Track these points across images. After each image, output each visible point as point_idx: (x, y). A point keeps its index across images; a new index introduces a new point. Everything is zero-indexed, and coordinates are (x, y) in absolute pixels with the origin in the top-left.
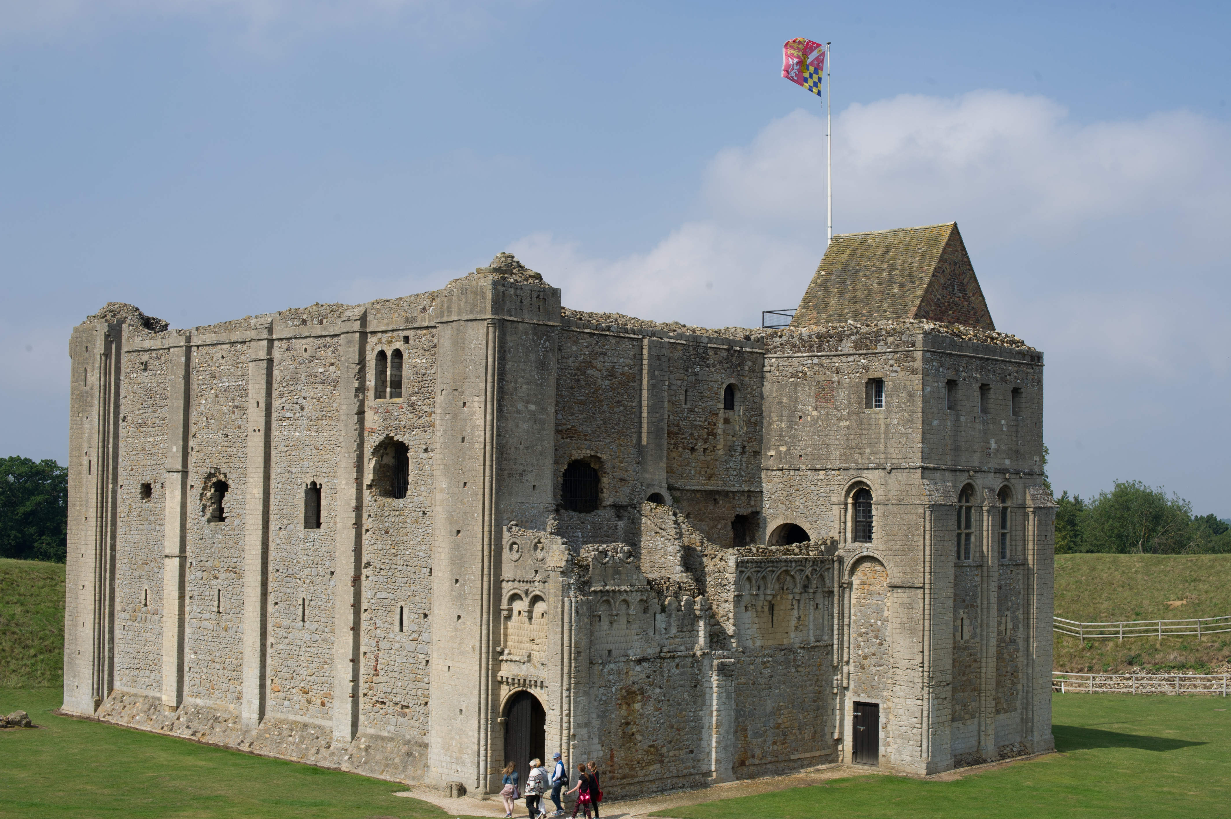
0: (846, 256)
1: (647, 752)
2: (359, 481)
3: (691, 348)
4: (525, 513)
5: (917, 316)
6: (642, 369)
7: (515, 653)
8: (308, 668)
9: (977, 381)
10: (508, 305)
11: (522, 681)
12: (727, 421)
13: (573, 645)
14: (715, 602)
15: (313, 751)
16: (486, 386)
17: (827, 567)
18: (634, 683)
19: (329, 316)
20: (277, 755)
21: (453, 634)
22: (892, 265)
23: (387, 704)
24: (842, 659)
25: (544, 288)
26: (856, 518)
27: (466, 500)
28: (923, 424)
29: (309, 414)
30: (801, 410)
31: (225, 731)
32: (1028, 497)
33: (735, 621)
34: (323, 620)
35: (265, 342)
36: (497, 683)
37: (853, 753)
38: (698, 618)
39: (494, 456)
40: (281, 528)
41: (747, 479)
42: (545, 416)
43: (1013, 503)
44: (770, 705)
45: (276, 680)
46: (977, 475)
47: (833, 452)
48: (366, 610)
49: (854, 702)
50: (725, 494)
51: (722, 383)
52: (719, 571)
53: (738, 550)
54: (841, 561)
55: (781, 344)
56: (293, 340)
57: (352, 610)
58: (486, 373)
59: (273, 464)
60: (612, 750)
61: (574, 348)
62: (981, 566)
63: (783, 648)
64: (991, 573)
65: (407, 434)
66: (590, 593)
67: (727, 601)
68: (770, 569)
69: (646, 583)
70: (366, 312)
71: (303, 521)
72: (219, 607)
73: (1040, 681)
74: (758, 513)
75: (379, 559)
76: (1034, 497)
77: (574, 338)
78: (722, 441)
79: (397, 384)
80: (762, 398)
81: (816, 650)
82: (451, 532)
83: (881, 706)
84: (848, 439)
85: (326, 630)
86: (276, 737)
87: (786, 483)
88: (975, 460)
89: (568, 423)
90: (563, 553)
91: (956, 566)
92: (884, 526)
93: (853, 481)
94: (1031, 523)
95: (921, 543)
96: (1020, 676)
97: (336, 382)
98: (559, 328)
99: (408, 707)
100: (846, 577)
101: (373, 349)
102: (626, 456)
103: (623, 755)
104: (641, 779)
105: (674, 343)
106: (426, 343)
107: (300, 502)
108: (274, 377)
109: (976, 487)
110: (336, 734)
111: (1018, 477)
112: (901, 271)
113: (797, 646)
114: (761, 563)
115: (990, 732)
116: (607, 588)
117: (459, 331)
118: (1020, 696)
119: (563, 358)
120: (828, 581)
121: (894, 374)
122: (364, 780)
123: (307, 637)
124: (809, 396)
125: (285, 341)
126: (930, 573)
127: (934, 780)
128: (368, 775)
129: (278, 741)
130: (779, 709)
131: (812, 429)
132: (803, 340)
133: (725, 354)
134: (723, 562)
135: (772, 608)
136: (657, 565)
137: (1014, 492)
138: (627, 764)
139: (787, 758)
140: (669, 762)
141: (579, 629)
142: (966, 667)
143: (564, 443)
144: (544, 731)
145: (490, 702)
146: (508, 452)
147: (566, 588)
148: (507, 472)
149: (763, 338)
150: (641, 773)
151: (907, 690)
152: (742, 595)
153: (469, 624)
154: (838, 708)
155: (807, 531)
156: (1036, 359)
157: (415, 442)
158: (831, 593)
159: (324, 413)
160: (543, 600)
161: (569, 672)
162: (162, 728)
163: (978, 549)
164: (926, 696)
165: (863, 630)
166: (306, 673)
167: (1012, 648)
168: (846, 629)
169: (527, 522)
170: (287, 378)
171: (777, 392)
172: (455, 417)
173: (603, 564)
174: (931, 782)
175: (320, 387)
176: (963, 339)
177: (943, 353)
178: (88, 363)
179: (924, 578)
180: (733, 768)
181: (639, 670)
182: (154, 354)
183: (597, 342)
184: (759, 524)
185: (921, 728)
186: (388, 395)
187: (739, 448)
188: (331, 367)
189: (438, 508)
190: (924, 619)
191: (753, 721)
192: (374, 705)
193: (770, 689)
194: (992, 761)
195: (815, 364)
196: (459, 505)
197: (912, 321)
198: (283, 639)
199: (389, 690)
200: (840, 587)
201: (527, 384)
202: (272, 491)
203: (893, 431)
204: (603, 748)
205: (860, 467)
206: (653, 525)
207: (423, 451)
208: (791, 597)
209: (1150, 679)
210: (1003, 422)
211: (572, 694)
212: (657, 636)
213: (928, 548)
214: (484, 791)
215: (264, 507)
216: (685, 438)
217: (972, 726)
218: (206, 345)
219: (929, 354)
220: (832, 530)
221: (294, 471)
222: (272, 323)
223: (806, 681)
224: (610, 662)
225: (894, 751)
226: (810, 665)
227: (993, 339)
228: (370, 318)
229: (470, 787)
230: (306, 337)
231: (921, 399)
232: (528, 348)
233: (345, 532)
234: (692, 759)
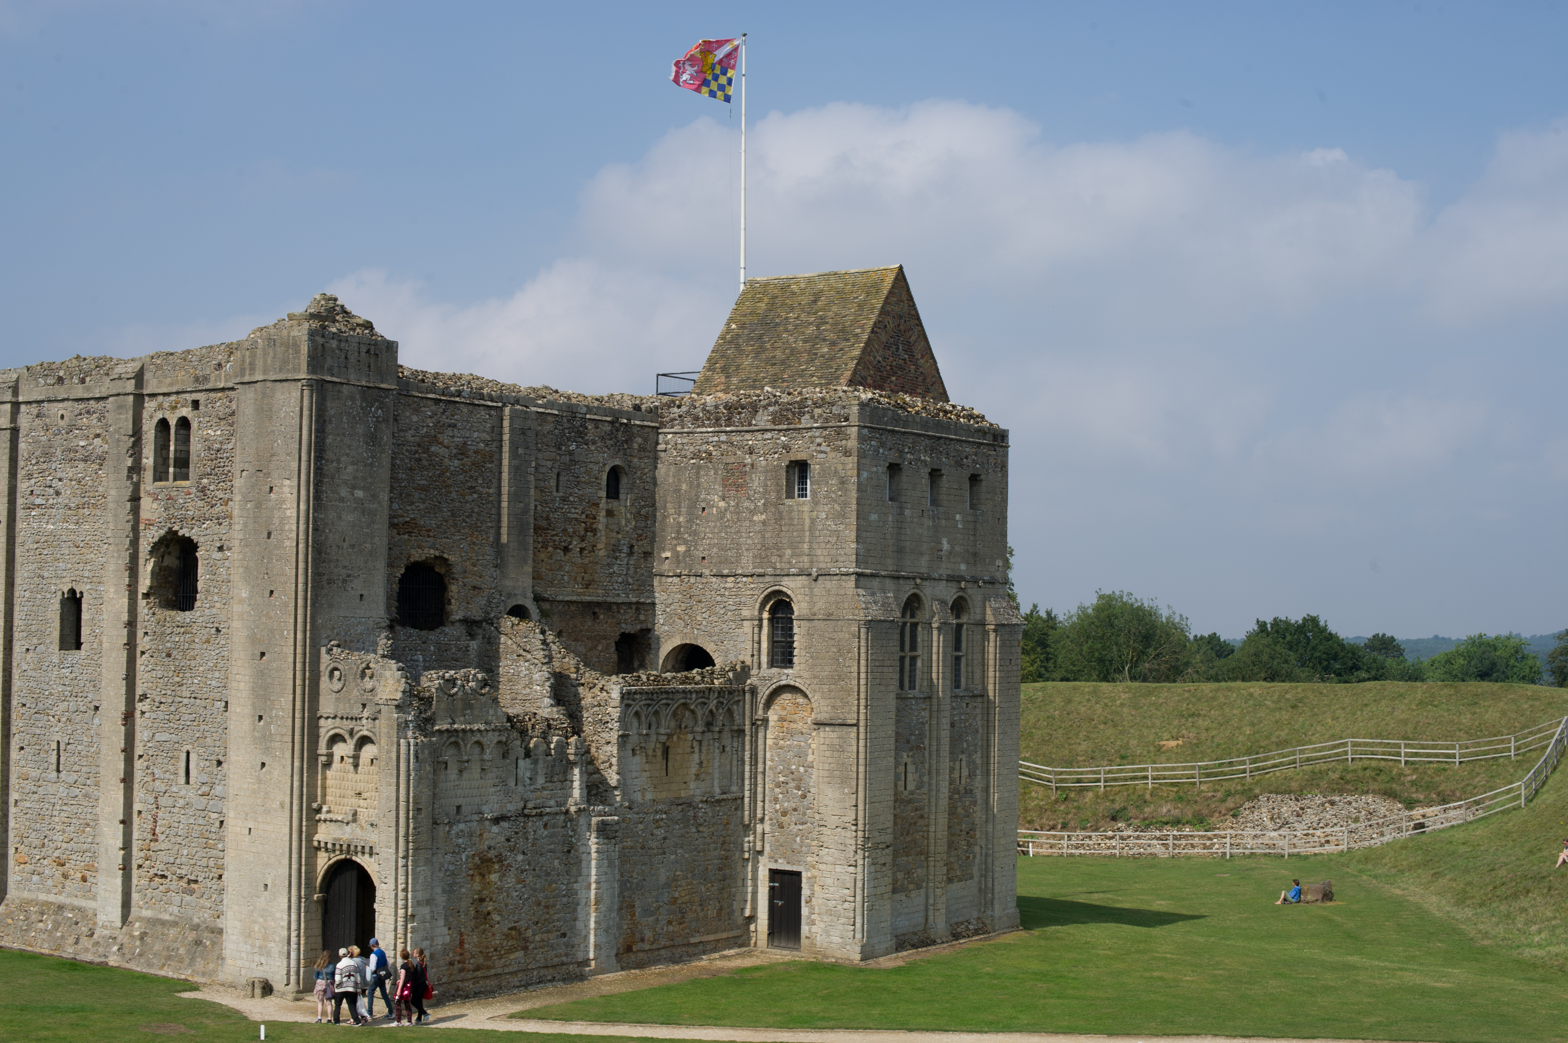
0: (762, 305)
1: (507, 936)
2: (132, 588)
3: (565, 420)
4: (349, 630)
5: (851, 382)
6: (502, 446)
7: (336, 810)
8: (64, 832)
9: (926, 465)
10: (329, 361)
11: (345, 847)
12: (610, 513)
13: (411, 800)
14: (594, 744)
15: (71, 940)
16: (299, 466)
17: (736, 699)
18: (489, 848)
19: (93, 373)
20: (23, 947)
21: (256, 787)
22: (821, 318)
23: (169, 878)
24: (755, 816)
25: (376, 340)
26: (773, 637)
27: (272, 614)
28: (858, 518)
29: (67, 501)
30: (704, 500)
32: (989, 611)
33: (619, 768)
34: (84, 769)
35: (8, 406)
36: (313, 850)
37: (769, 934)
38: (572, 764)
39: (310, 556)
40: (28, 650)
41: (635, 587)
42: (375, 506)
43: (969, 619)
44: (663, 875)
45: (21, 848)
46: (925, 583)
47: (745, 554)
48: (141, 756)
49: (770, 870)
50: (608, 606)
51: (605, 465)
52: (599, 705)
53: (623, 678)
54: (754, 691)
55: (680, 416)
56: (45, 404)
57: (122, 756)
58: (300, 449)
59: (18, 566)
60: (461, 934)
61: (415, 418)
62: (930, 698)
63: (680, 802)
64: (942, 707)
65: (196, 527)
66: (433, 734)
67: (609, 743)
68: (664, 701)
69: (505, 720)
70: (142, 368)
71: (57, 641)
73: (1003, 841)
74: (649, 630)
75: (159, 690)
76: (995, 609)
77: (415, 406)
78: (603, 539)
79: (183, 463)
80: (655, 484)
81: (722, 804)
82: (253, 654)
83: (804, 875)
84: (763, 537)
85: (88, 782)
86: (21, 923)
87: (685, 593)
88: (923, 565)
89: (405, 515)
90: (399, 681)
91: (899, 697)
92: (808, 648)
93: (769, 590)
94: (992, 644)
95: (855, 669)
96: (978, 835)
97: (102, 459)
98: (395, 393)
99: (196, 882)
100: (760, 712)
101: (151, 417)
102: (481, 558)
103: (476, 940)
104: (499, 971)
105: (543, 413)
106: (221, 409)
107: (53, 616)
108: (20, 452)
109: (924, 598)
110: (101, 918)
111: (976, 586)
112: (832, 325)
113: (698, 799)
114: (652, 694)
115: (940, 906)
116: (456, 726)
117: (264, 394)
118: (977, 861)
119: (400, 431)
120: (737, 717)
121: (823, 455)
122: (138, 978)
123: (63, 791)
124: (714, 483)
125: (34, 405)
126: (866, 706)
127: (870, 967)
128: (144, 971)
129: (25, 928)
130: (675, 879)
131: (718, 524)
132: (708, 411)
133: (608, 428)
134: (605, 694)
135: (666, 751)
136: (520, 697)
137: (971, 605)
138: (481, 952)
139: (685, 942)
140: (535, 948)
141: (419, 780)
142: (910, 824)
143: (399, 540)
144: (374, 911)
145: (303, 875)
146: (328, 551)
147: (402, 727)
148: (326, 577)
149: (656, 407)
150: (499, 963)
151: (837, 854)
152: (628, 735)
153: (276, 773)
154: (750, 877)
155: (711, 654)
156: (999, 438)
157: (206, 537)
158: (741, 732)
159: (86, 499)
160: (372, 742)
161: (407, 835)
163: (926, 676)
164: (860, 862)
165: (782, 779)
166: (61, 838)
167: (967, 801)
168: (760, 777)
169: (351, 642)
170: (38, 453)
171: (674, 476)
172: (258, 505)
173: (450, 695)
174: (866, 970)
175: (81, 465)
176: (908, 412)
177: (883, 429)
179: (858, 713)
180: (617, 955)
181: (497, 831)
183: (444, 411)
184: (650, 645)
185: (854, 902)
186: (171, 477)
187: (625, 548)
188: (96, 440)
189: (236, 624)
190: (858, 765)
191: (643, 895)
192: (151, 880)
193: (664, 854)
194: (943, 943)
195: (723, 442)
196: (264, 619)
197: (845, 388)
198: (30, 795)
199: (172, 860)
200: (753, 724)
201: (353, 463)
202: (17, 601)
203: (820, 527)
204: (450, 932)
205: (778, 572)
206: (515, 646)
207: (216, 549)
208: (690, 737)
209: (1138, 838)
210: (958, 517)
211: (410, 863)
212: (520, 788)
213: (863, 675)
214: (296, 989)
215: (6, 622)
216: (556, 535)
217: (917, 898)
219: (866, 430)
220: (743, 653)
221: (46, 575)
222: (17, 381)
223: (709, 844)
224: (459, 822)
225: (820, 931)
226: (714, 824)
227: (946, 412)
228: (147, 376)
229: (278, 984)
230: (63, 400)
231: (855, 487)
232: (354, 417)
233: (114, 655)
234: (564, 944)
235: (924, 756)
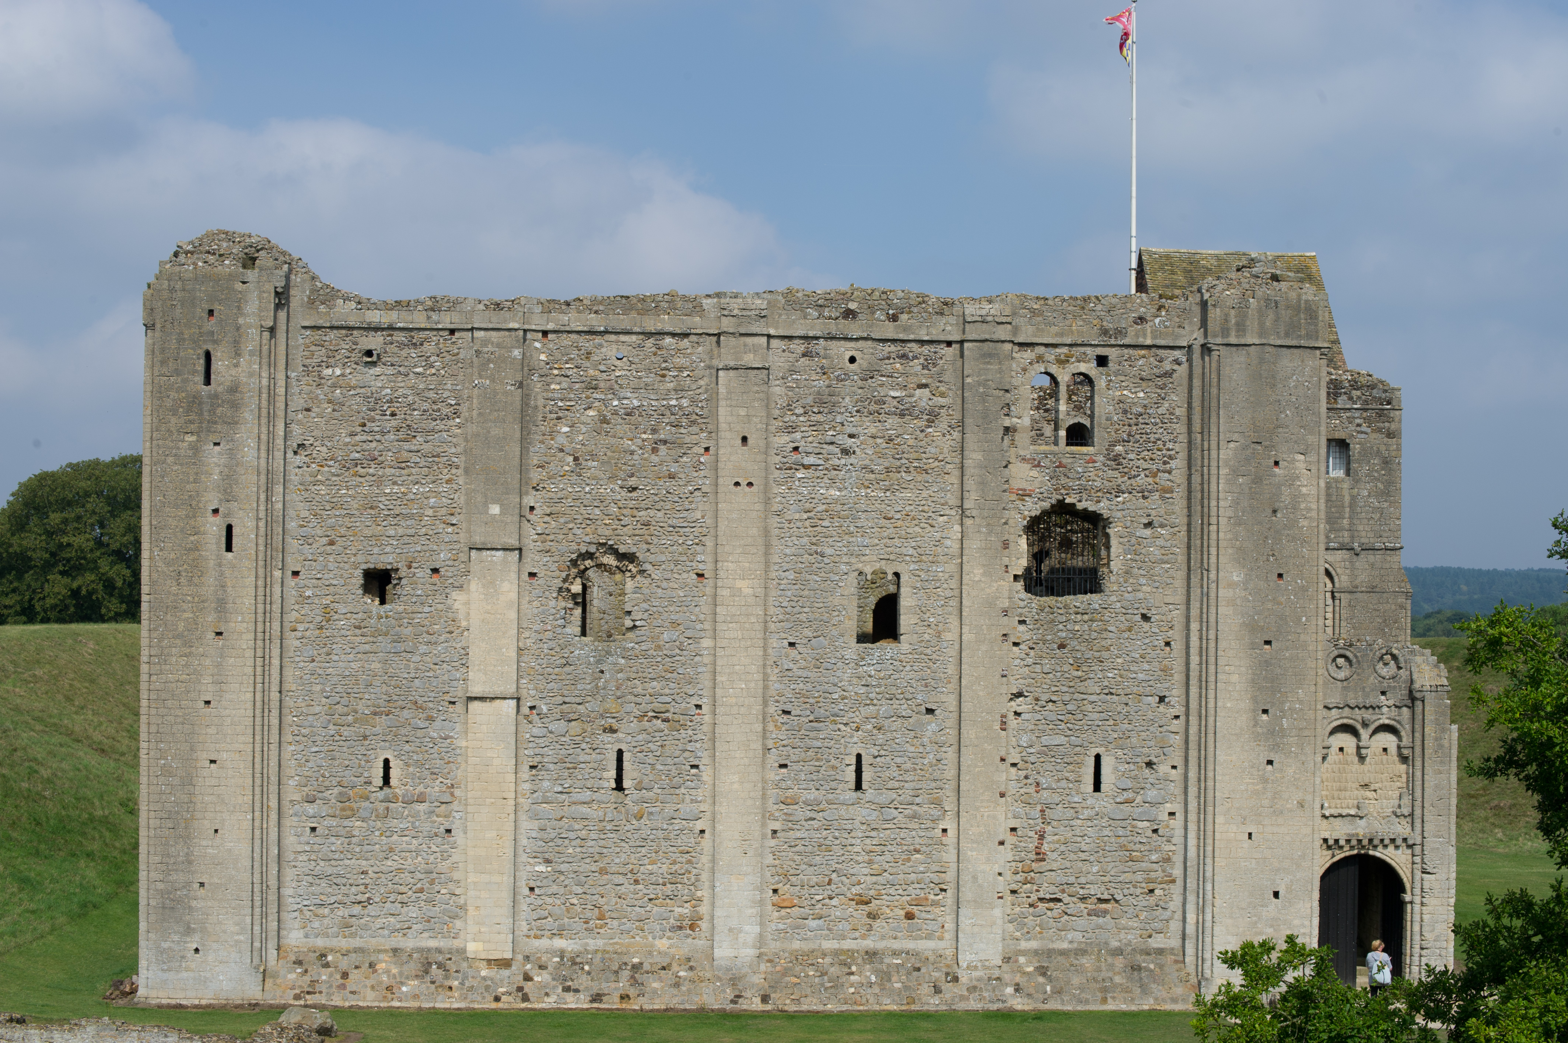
2: (1008, 569)
8: (870, 862)
11: (1364, 842)
15: (927, 990)
19: (914, 310)
20: (848, 1008)
21: (1260, 787)
23: (1066, 901)
27: (1283, 599)
29: (867, 462)
31: (677, 985)
34: (909, 785)
35: (763, 340)
40: (793, 644)
45: (783, 888)
48: (1014, 765)
56: (820, 342)
57: (1002, 766)
65: (1105, 500)
70: (1012, 311)
71: (855, 632)
72: (619, 780)
75: (1044, 686)
82: (1252, 643)
85: (917, 800)
86: (817, 980)
99: (1108, 901)
101: (1024, 370)
106: (1146, 368)
107: (845, 602)
108: (772, 398)
110: (966, 958)
117: (1262, 361)
121: (1363, 436)
123: (867, 814)
125: (797, 341)
128: (1079, 1008)
129: (829, 984)
153: (1290, 771)
157: (1124, 512)
159: (904, 461)
162: (497, 999)
166: (866, 871)
170: (806, 401)
172: (1258, 480)
175: (893, 421)
178: (216, 342)
182: (400, 337)
186: (1062, 441)
188: (918, 391)
192: (1033, 906)
196: (1269, 605)
198: (803, 822)
199: (1072, 880)
203: (1361, 504)
207: (1142, 526)
218: (569, 332)
221: (829, 551)
222: (767, 309)
228: (1017, 321)
230: (857, 339)
233: (984, 648)
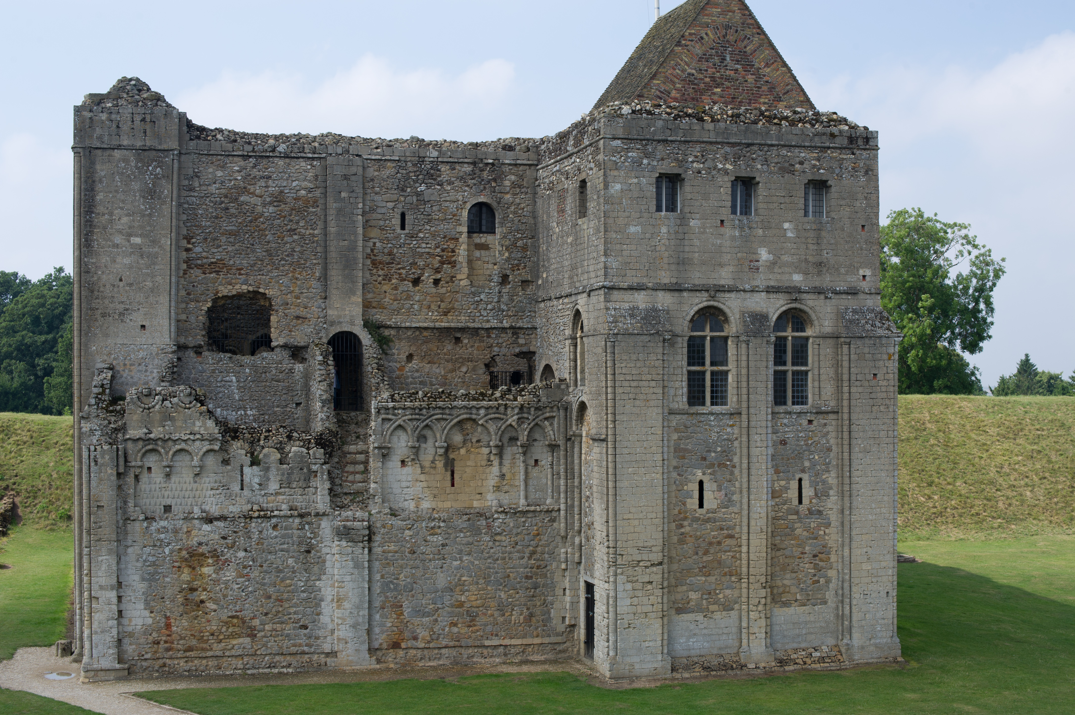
1: (226, 623)
3: (409, 164)
4: (129, 355)
5: (640, 98)
6: (326, 192)
9: (727, 174)
10: (98, 131)
12: (474, 247)
13: (91, 498)
17: (548, 415)
18: (200, 544)
24: (573, 528)
28: (606, 231)
30: (551, 228)
32: (841, 323)
37: (585, 644)
38: (313, 473)
41: (510, 313)
42: (156, 249)
43: (817, 332)
44: (442, 580)
46: (728, 295)
47: (565, 275)
49: (584, 581)
50: (473, 332)
51: (466, 202)
55: (544, 152)
60: (167, 618)
61: (219, 174)
62: (739, 414)
63: (468, 512)
66: (125, 442)
68: (440, 416)
69: (217, 431)
73: (866, 567)
74: (533, 353)
76: (851, 321)
78: (465, 270)
80: (535, 217)
81: (529, 515)
83: (595, 588)
84: (571, 258)
87: (546, 317)
88: (723, 276)
89: (210, 256)
91: (668, 412)
93: (574, 309)
94: (845, 358)
96: (833, 558)
98: (176, 152)
100: (574, 427)
102: (305, 291)
103: (186, 624)
104: (219, 653)
109: (726, 311)
111: (822, 297)
113: (494, 510)
115: (755, 630)
116: (153, 435)
118: (831, 585)
121: (591, 172)
124: (555, 211)
130: (461, 584)
131: (556, 249)
135: (450, 463)
137: (813, 317)
138: (193, 635)
139: (478, 643)
140: (265, 636)
141: (99, 481)
143: (205, 278)
146: (102, 289)
147: (87, 435)
148: (100, 311)
149: (536, 146)
150: (217, 647)
152: (387, 447)
155: (554, 371)
156: (865, 141)
158: (554, 447)
161: (89, 528)
163: (735, 392)
165: (587, 493)
167: (813, 523)
168: (576, 491)
171: (542, 209)
173: (144, 408)
176: (701, 120)
179: (607, 428)
180: (370, 650)
181: (209, 529)
183: (255, 165)
184: (536, 363)
187: (496, 277)
191: (414, 596)
193: (444, 559)
195: (558, 171)
200: (568, 440)
201: (128, 215)
203: (591, 244)
204: (152, 615)
205: (577, 291)
210: (788, 226)
211: (91, 552)
212: (246, 492)
216: (403, 268)
217: (727, 620)
220: (566, 371)
223: (511, 553)
226: (517, 534)
232: (129, 176)
234: (305, 635)
235: (732, 473)
